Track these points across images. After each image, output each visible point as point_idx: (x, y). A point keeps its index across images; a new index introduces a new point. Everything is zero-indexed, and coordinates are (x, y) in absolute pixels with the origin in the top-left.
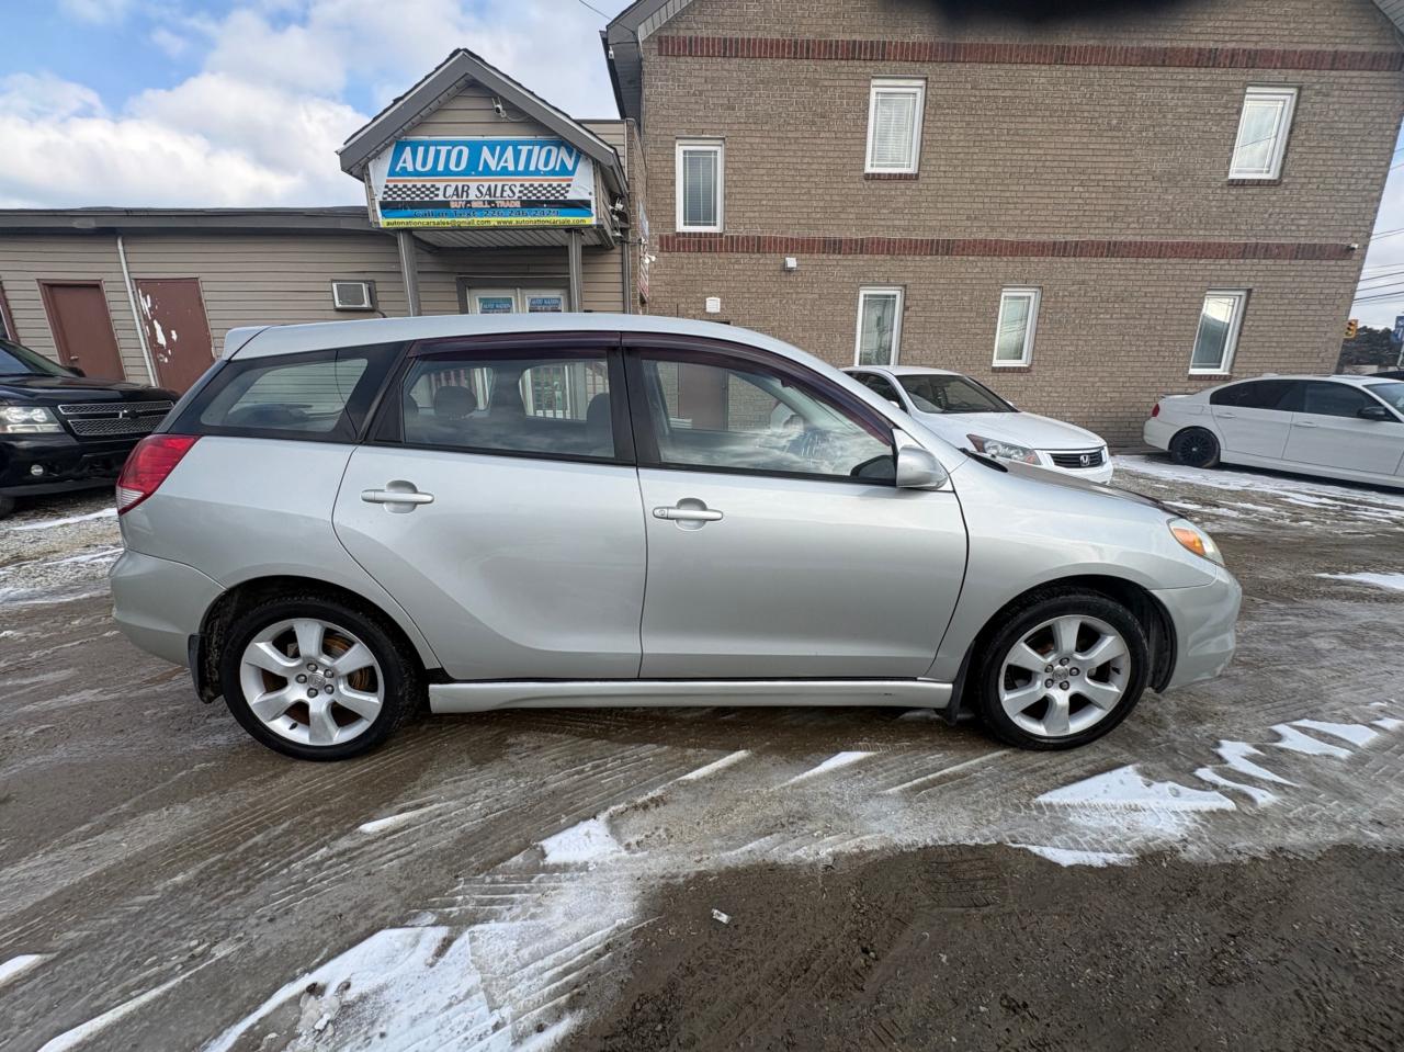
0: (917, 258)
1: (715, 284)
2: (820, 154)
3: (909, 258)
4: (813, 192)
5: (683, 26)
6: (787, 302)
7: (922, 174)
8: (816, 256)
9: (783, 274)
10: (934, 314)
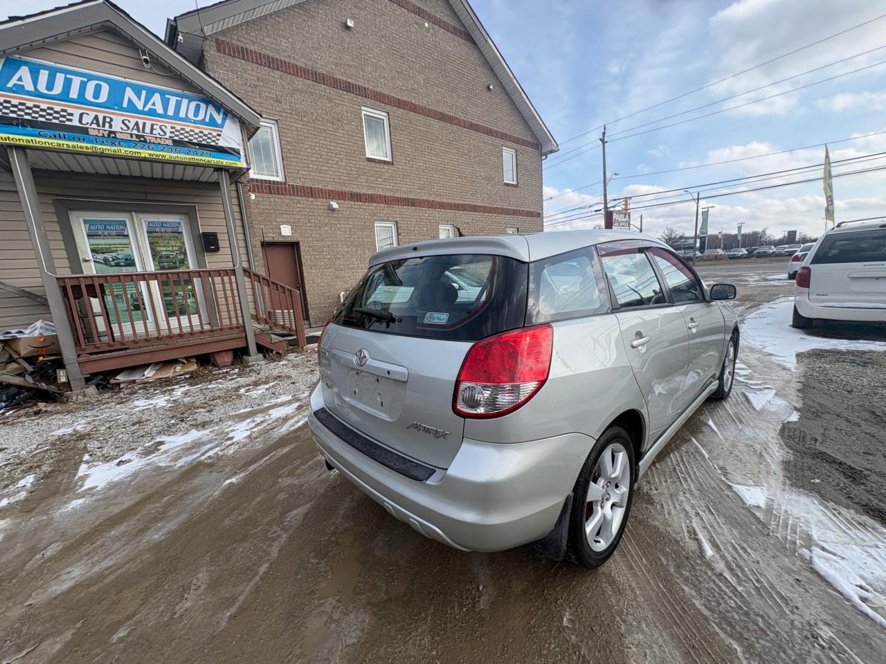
0: (400, 207)
1: (285, 216)
2: (340, 142)
3: (396, 207)
4: (340, 164)
5: (235, 37)
6: (335, 230)
7: (394, 163)
8: (347, 202)
9: (330, 212)
10: (412, 237)
